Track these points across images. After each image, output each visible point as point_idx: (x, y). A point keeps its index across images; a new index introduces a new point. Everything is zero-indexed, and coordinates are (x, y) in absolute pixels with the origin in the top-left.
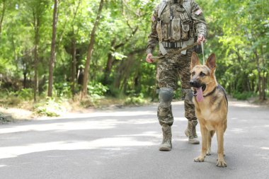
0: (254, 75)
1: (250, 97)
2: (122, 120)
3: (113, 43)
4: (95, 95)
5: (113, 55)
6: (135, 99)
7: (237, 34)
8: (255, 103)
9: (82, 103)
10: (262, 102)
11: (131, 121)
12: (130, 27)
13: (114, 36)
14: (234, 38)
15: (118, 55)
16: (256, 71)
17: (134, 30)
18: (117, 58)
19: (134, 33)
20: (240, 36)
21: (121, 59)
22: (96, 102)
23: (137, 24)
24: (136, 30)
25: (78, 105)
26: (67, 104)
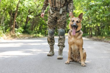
0: (88, 26)
1: (86, 35)
2: (25, 43)
3: (29, 11)
4: (18, 32)
5: (28, 16)
6: (38, 35)
7: (81, 9)
8: (88, 38)
9: (12, 36)
10: (90, 38)
11: (29, 44)
12: (36, 5)
13: (29, 8)
14: (80, 11)
15: (31, 17)
16: (88, 25)
17: (38, 6)
18: (30, 18)
19: (38, 7)
20: (82, 10)
21: (32, 18)
22: (18, 36)
23: (39, 4)
24: (39, 6)
25: (10, 37)
26: (5, 36)
